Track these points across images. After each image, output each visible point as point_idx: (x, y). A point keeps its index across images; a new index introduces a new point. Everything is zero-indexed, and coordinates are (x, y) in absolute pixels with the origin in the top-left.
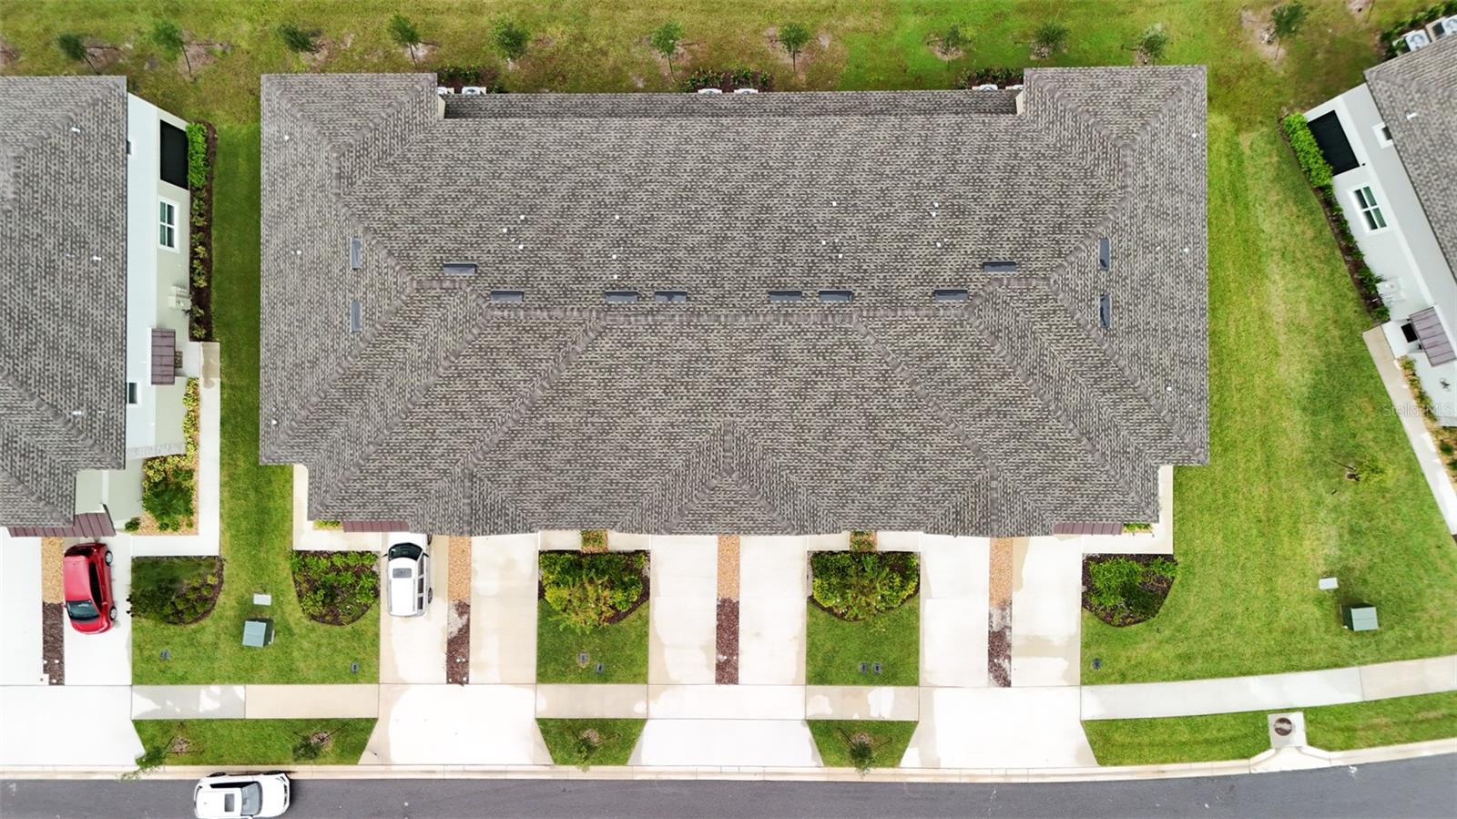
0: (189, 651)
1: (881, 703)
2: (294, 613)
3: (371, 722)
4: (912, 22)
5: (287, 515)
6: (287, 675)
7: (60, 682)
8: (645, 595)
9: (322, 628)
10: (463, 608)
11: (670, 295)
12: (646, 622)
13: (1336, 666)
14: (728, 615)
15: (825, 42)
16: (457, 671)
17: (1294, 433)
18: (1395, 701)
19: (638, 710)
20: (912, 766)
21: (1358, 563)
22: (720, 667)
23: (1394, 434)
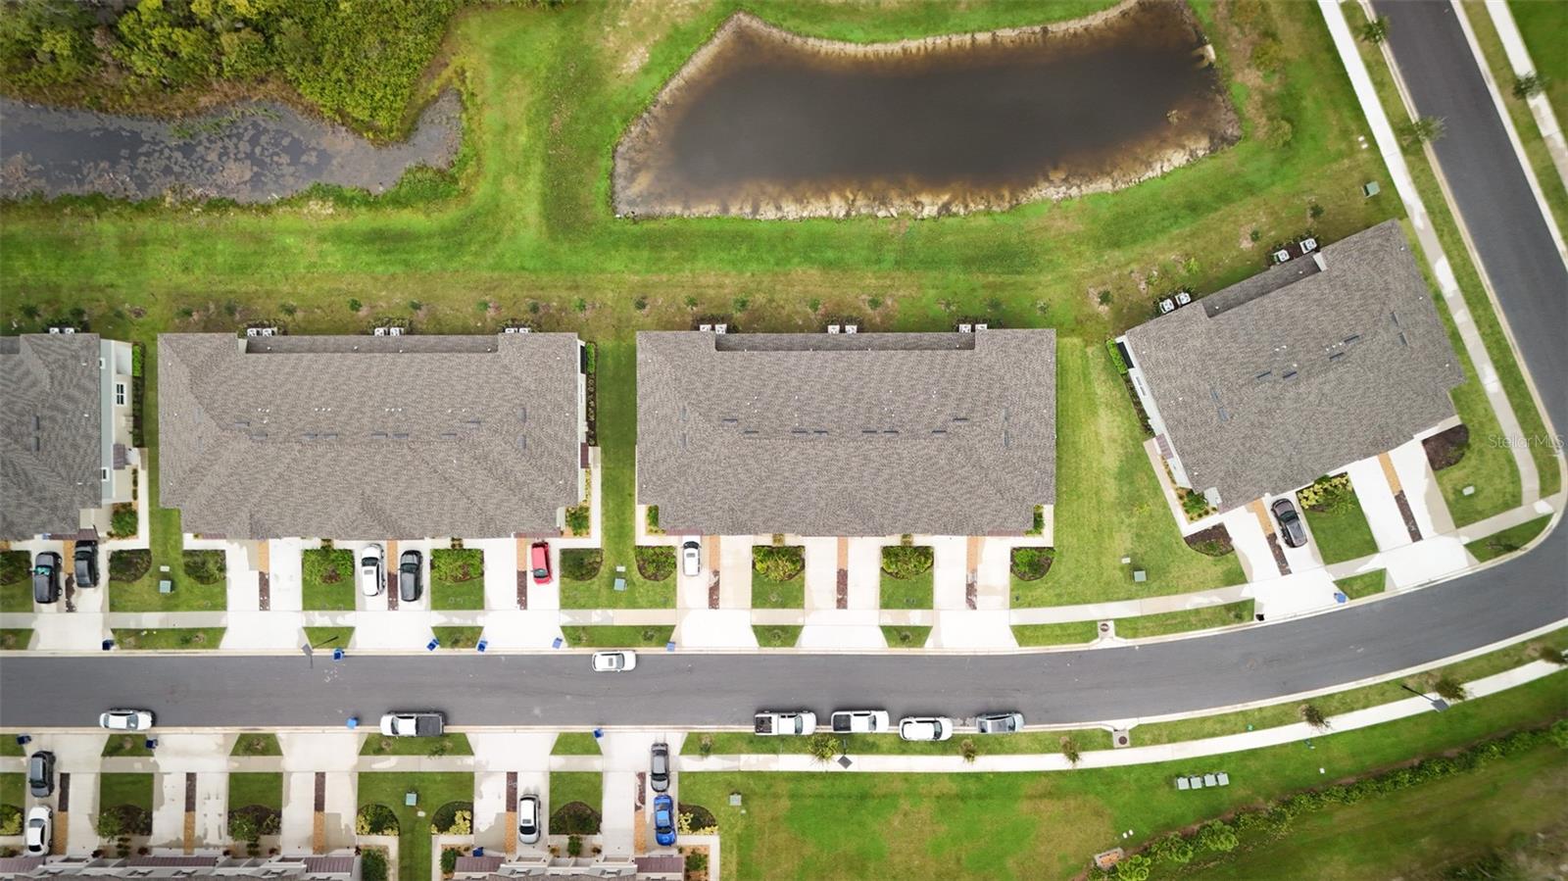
0: (587, 594)
1: (915, 617)
2: (637, 576)
3: (673, 627)
4: (932, 293)
5: (633, 529)
6: (633, 604)
7: (525, 608)
8: (803, 567)
9: (649, 582)
10: (716, 573)
11: (820, 432)
12: (803, 579)
13: (1128, 599)
14: (842, 577)
15: (889, 302)
16: (713, 603)
17: (1111, 490)
18: (1157, 616)
19: (799, 622)
20: (930, 647)
21: (1140, 551)
22: (839, 601)
23: (1157, 490)
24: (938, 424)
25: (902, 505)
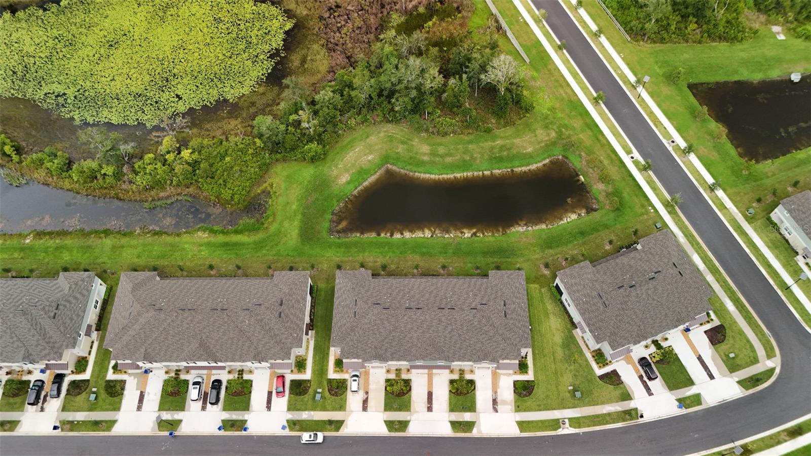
0: (301, 403)
1: (467, 417)
2: (327, 394)
3: (344, 421)
4: (469, 265)
5: (327, 370)
6: (324, 409)
7: (270, 410)
8: (410, 390)
9: (333, 397)
10: (367, 393)
11: (418, 309)
12: (410, 396)
13: (573, 407)
14: (430, 395)
15: (451, 269)
16: (365, 409)
17: (560, 353)
18: (589, 416)
19: (408, 418)
20: (475, 433)
21: (577, 383)
22: (428, 408)
23: (581, 352)
24: (473, 306)
25: (458, 346)
